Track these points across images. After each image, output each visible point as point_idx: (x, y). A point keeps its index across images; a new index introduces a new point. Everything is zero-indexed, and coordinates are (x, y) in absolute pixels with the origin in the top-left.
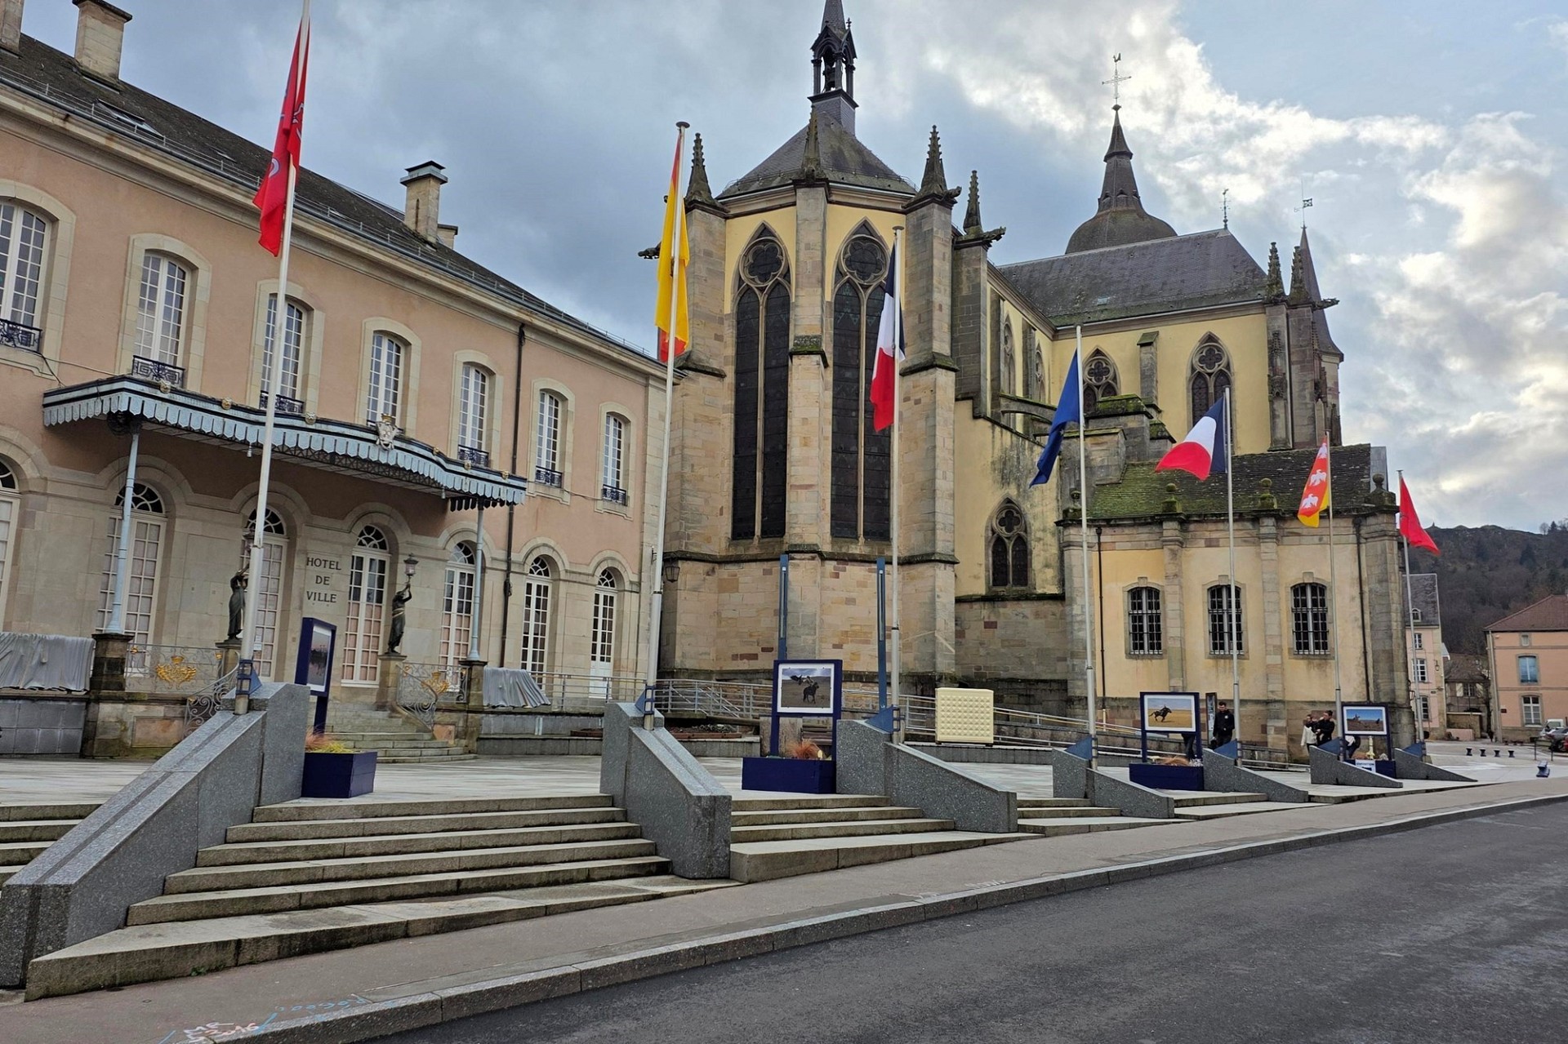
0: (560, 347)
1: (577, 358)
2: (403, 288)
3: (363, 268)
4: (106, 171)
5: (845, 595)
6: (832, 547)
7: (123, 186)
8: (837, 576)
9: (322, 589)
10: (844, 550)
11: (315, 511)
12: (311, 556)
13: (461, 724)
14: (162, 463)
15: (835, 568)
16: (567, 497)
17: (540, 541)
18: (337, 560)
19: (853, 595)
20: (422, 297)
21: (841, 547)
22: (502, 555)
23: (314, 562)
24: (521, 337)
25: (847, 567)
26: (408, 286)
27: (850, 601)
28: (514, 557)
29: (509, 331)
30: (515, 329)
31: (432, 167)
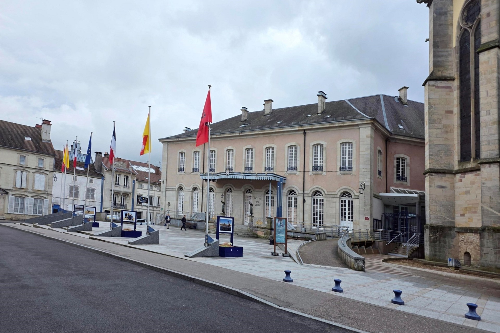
0: (319, 131)
1: (327, 131)
2: (271, 136)
3: (262, 136)
4: (220, 140)
5: (465, 190)
6: (459, 166)
7: (223, 141)
8: (461, 181)
9: (258, 204)
10: (464, 167)
11: (255, 188)
12: (255, 197)
13: (265, 231)
14: (230, 184)
15: (460, 177)
16: (324, 173)
17: (315, 187)
18: (260, 197)
19: (468, 189)
20: (276, 136)
21: (462, 166)
22: (302, 192)
23: (256, 198)
24: (305, 133)
25: (466, 175)
26: (272, 135)
27: (468, 192)
28: (305, 192)
29: (301, 133)
30: (302, 132)
31: (322, 93)
